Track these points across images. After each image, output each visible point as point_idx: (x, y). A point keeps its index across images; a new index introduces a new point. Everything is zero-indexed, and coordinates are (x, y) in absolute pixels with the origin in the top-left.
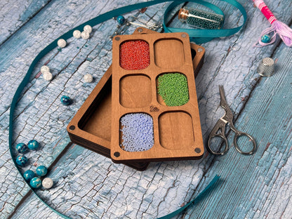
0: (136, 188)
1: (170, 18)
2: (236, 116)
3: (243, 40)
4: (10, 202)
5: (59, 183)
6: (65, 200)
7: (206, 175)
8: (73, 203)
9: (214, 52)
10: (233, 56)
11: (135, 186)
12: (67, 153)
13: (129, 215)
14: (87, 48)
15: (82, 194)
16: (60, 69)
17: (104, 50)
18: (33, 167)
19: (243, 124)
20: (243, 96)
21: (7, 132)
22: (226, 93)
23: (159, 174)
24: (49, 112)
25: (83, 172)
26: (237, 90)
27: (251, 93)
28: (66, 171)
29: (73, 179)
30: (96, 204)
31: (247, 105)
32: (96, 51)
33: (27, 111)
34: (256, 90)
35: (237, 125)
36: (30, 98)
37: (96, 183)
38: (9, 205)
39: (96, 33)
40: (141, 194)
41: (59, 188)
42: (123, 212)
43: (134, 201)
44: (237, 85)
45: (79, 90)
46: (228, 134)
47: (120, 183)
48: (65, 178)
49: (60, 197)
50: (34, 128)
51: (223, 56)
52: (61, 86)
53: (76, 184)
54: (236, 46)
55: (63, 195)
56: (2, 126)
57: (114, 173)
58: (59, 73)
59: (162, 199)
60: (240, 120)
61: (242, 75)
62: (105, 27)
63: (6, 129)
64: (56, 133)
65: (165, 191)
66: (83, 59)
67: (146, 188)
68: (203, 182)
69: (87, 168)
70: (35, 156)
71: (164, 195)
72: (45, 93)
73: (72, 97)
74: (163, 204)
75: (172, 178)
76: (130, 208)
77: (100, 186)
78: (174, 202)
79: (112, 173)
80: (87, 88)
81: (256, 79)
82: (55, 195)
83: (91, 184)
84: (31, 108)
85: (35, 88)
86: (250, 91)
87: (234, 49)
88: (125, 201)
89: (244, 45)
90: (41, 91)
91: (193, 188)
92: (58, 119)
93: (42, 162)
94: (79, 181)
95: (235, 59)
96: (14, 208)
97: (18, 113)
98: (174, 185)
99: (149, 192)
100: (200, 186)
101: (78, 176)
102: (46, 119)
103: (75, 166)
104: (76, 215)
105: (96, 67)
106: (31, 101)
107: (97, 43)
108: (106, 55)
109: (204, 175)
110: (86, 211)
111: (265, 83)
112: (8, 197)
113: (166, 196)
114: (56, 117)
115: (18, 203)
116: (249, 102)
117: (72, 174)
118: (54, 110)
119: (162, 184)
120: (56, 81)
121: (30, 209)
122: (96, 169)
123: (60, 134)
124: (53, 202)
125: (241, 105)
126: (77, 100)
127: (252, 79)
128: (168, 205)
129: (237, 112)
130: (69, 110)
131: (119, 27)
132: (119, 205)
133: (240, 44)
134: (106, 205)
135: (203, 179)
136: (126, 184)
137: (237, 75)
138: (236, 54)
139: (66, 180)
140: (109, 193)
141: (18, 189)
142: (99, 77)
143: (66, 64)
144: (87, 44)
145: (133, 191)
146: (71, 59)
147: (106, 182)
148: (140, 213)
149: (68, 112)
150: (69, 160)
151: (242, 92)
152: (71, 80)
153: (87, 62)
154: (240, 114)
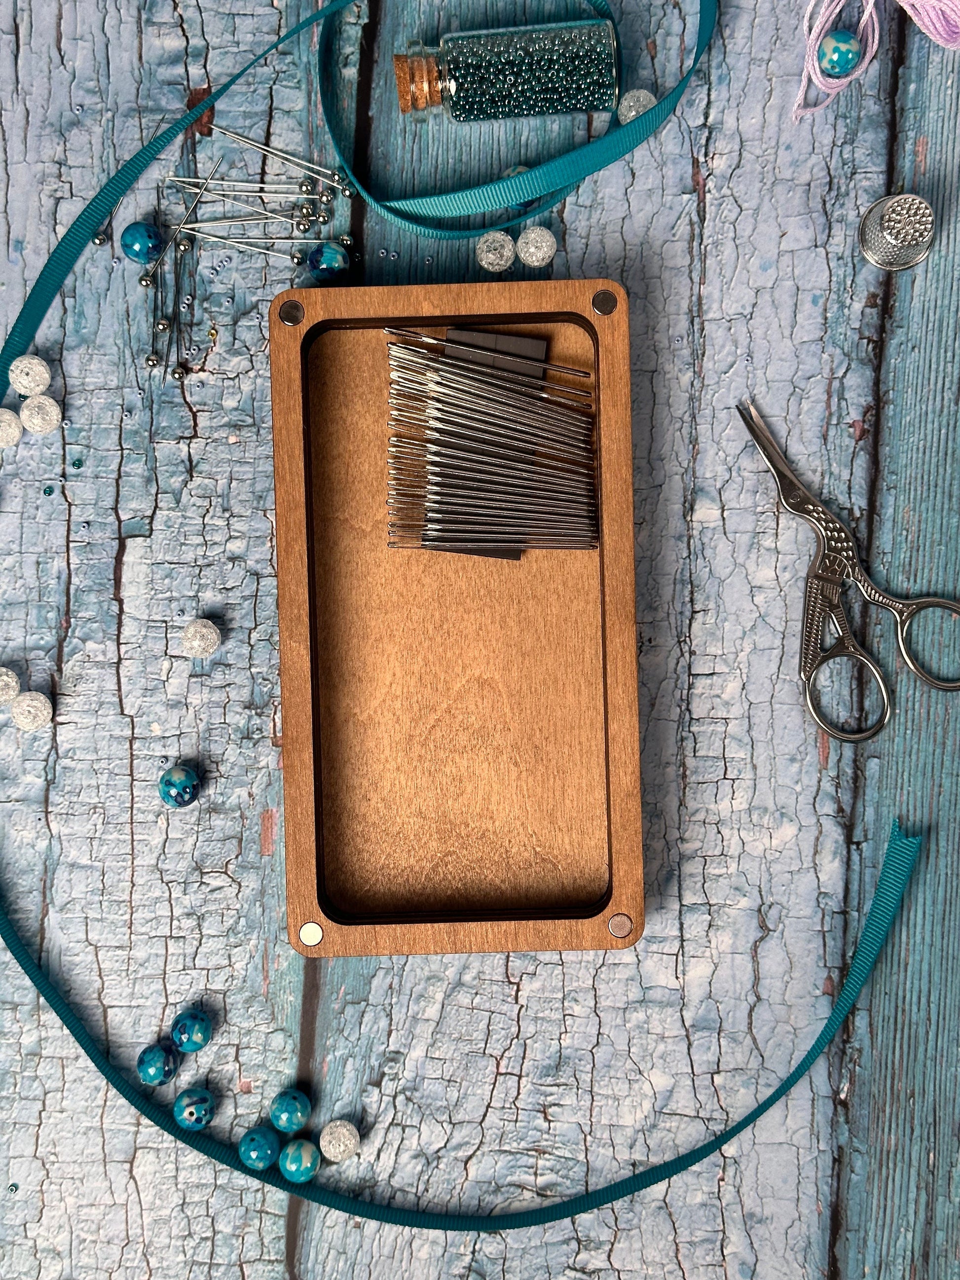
0: (642, 1001)
1: (349, 103)
2: (863, 525)
3: (736, 86)
4: (253, 1254)
5: (372, 1110)
6: (431, 1159)
7: (858, 835)
8: (462, 1154)
9: (639, 219)
10: (729, 211)
11: (635, 993)
12: (325, 991)
13: (673, 1106)
14: (87, 469)
15: (471, 1109)
16: (49, 638)
17: (165, 448)
18: (243, 1100)
19: (903, 555)
20: (854, 415)
21: (51, 1018)
22: (782, 429)
23: (693, 908)
24: (146, 859)
25: (425, 1031)
26: (817, 390)
27: (877, 382)
28: (366, 1057)
29: (408, 1074)
30: (540, 1122)
31: (885, 450)
32: (137, 468)
33: (59, 897)
34: (893, 360)
35: (880, 569)
36: (28, 835)
37: (495, 1049)
38: (260, 1266)
39: (72, 362)
40: (671, 1015)
41: (381, 1127)
42: (647, 1105)
43: (661, 1047)
44: (810, 364)
45: (195, 699)
46: (865, 625)
47: (577, 1010)
48: (378, 1084)
49: (405, 1157)
50: (140, 953)
51: (683, 229)
52: (110, 716)
53: (429, 1087)
54: (720, 145)
55: (412, 1143)
56: (15, 1007)
57: (537, 984)
58: (59, 661)
59: (752, 999)
60: (885, 539)
61: (806, 299)
62: (90, 310)
63: (38, 1007)
64: (232, 930)
65: (744, 962)
66: (105, 537)
67: (674, 984)
68: (856, 867)
69: (432, 1012)
70: (220, 1058)
71: (747, 977)
72: (67, 782)
73: (188, 749)
74: (762, 1014)
75: (744, 903)
76: (660, 1080)
77: (515, 1051)
78: (795, 987)
79: (528, 988)
80: (218, 678)
81: (871, 301)
82: (387, 1160)
83: (482, 1063)
84: (61, 876)
85: (14, 781)
86: (869, 373)
87: (719, 164)
88: (629, 1065)
89: (750, 124)
90: (50, 784)
91: (834, 904)
92: (198, 868)
93: (263, 1066)
94: (432, 1071)
95: (745, 227)
96: (280, 1268)
97: (36, 925)
98: (763, 926)
99: (695, 994)
100: (854, 887)
101: (417, 1053)
102: (157, 894)
103: (383, 1023)
104: (498, 1188)
105: (189, 557)
106: (42, 845)
107: (109, 421)
108: (191, 468)
109: (849, 840)
110: (525, 1160)
111: (916, 304)
112: (237, 1243)
113: (757, 980)
114: (183, 865)
115: (282, 1245)
116: (885, 435)
117: (395, 1057)
118: (157, 840)
119: (723, 940)
120: (72, 705)
121: (337, 1242)
122: (463, 998)
123: (250, 927)
124: (396, 1182)
125: (862, 461)
126: (216, 749)
127: (858, 306)
128: (781, 1011)
129: (860, 502)
130: (214, 809)
131: (154, 279)
132: (621, 1088)
133: (730, 122)
134: (575, 1110)
135: (855, 857)
136: (604, 1003)
137: (786, 314)
138: (739, 189)
139: (388, 1086)
140: (560, 1062)
141: (248, 1199)
142: (234, 598)
143: (56, 599)
144: (74, 450)
145: (638, 1016)
146: (59, 564)
147: (528, 1029)
148: (703, 1081)
149: (218, 821)
150: (349, 1010)
151: (841, 398)
152: (127, 668)
153: (135, 548)
154: (872, 509)
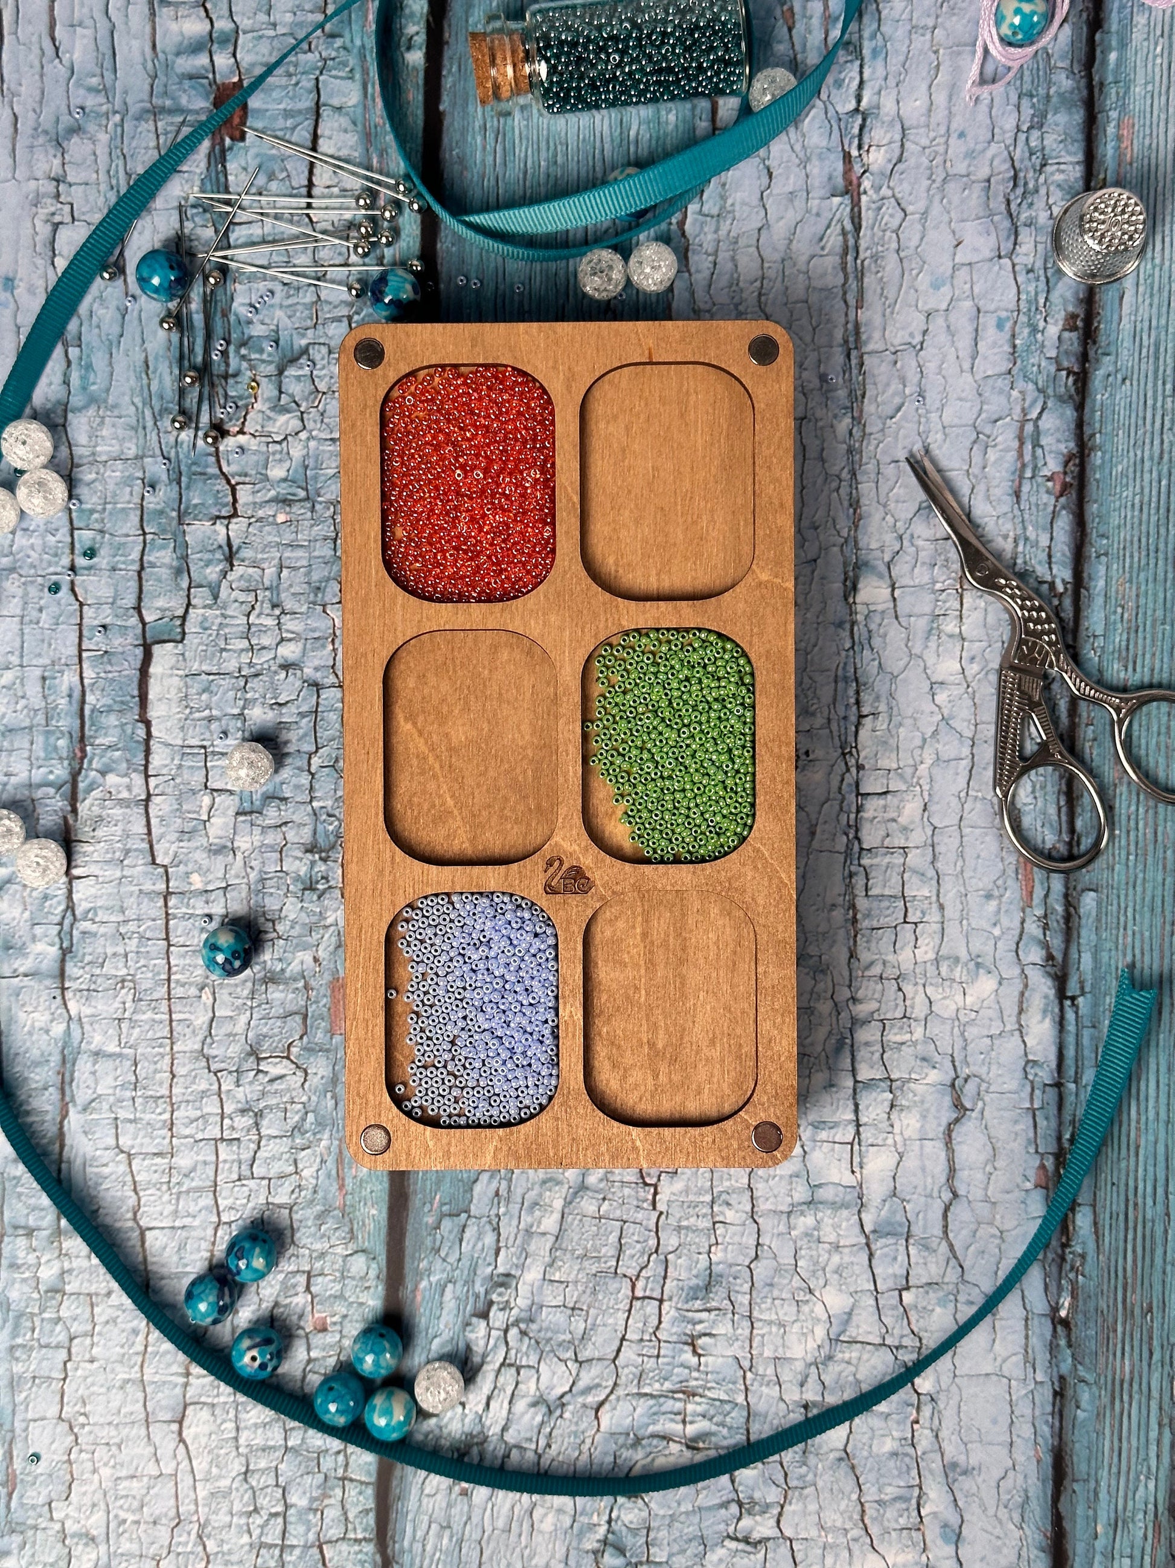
0: (811, 1202)
1: (414, 96)
2: (1067, 602)
3: (895, 61)
4: (335, 1532)
5: (478, 1348)
6: (553, 1407)
7: (1072, 988)
8: (592, 1399)
9: (779, 230)
10: (891, 216)
11: (801, 1193)
12: (416, 1201)
13: (852, 1332)
14: (102, 560)
15: (601, 1344)
16: (60, 772)
17: (198, 531)
18: (317, 1340)
19: (1118, 638)
20: (1053, 466)
21: (76, 1245)
22: (963, 486)
23: (870, 1084)
24: (187, 1044)
25: (541, 1247)
26: (1005, 436)
27: (1080, 424)
28: (469, 1282)
29: (522, 1302)
30: (688, 1357)
31: (1093, 508)
32: (163, 557)
33: (82, 1095)
34: (1099, 396)
35: (1091, 654)
36: (41, 1018)
37: (629, 1267)
38: (344, 1547)
39: (80, 427)
40: (847, 1219)
41: (490, 1369)
42: (820, 1332)
43: (836, 1259)
44: (996, 404)
45: (243, 843)
46: (1073, 726)
47: (730, 1215)
48: (484, 1315)
49: (520, 1405)
50: (183, 1161)
51: (834, 240)
52: (138, 867)
53: (549, 1317)
54: (877, 134)
55: (529, 1387)
56: (30, 1232)
57: (679, 1185)
58: (73, 799)
59: (947, 1196)
60: (1095, 619)
61: (989, 322)
62: (99, 361)
63: (58, 1232)
64: (298, 1128)
65: (936, 1150)
66: (126, 644)
67: (849, 1180)
68: (1071, 1028)
69: (550, 1223)
70: (287, 1288)
71: (940, 1169)
72: (87, 950)
73: (237, 906)
74: (960, 1213)
75: (934, 1076)
76: (835, 1300)
77: (654, 1268)
78: (1000, 1179)
79: (668, 1190)
80: (272, 814)
81: (1070, 323)
82: (499, 1410)
83: (613, 1285)
84: (83, 1068)
85: (21, 950)
86: (1070, 413)
87: (877, 158)
88: (796, 1282)
89: (914, 107)
90: (66, 953)
91: (1046, 1075)
92: (254, 1053)
93: (340, 1297)
94: (552, 1297)
95: (911, 235)
96: (369, 1548)
97: (53, 1130)
98: (958, 1105)
99: (876, 1191)
100: (1070, 1052)
101: (532, 1275)
102: (203, 1086)
103: (489, 1239)
104: (638, 1441)
105: (231, 665)
106: (58, 1029)
107: (127, 498)
108: (230, 556)
109: (1062, 994)
110: (670, 1405)
111: (1126, 325)
112: (314, 1519)
113: (952, 1171)
114: (235, 1050)
115: (371, 1519)
116: (1092, 489)
117: (505, 1281)
118: (201, 1019)
119: (909, 1123)
120: (90, 854)
121: (440, 1515)
122: (588, 1205)
123: (320, 1124)
124: (510, 1437)
125: (1064, 523)
126: (271, 904)
127: (1053, 330)
128: (983, 1209)
129: (1062, 574)
130: (271, 979)
131: (178, 321)
132: (787, 1311)
133: (888, 106)
134: (732, 1340)
135: (1070, 1015)
136: (763, 1206)
137: (964, 342)
138: (902, 189)
139: (498, 1318)
140: (710, 1282)
141: (327, 1463)
142: (288, 715)
143: (67, 722)
144: (85, 537)
145: (805, 1221)
146: (69, 679)
147: (670, 1241)
148: (889, 1300)
149: (276, 994)
150: (447, 1224)
151: (1036, 444)
152: (158, 807)
153: (161, 656)
154: (1079, 581)
